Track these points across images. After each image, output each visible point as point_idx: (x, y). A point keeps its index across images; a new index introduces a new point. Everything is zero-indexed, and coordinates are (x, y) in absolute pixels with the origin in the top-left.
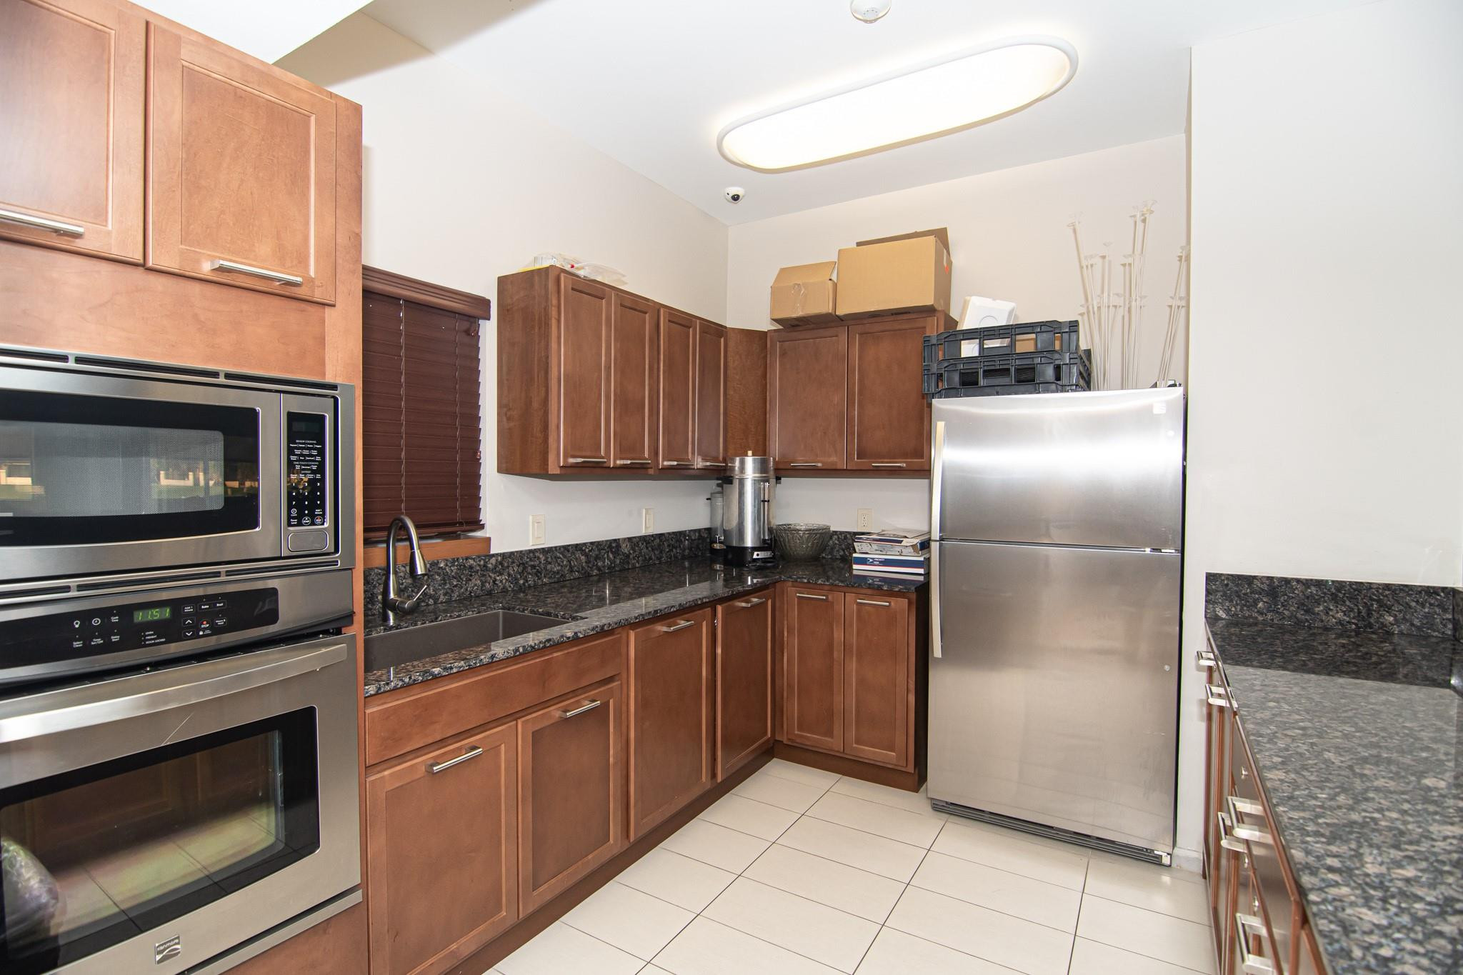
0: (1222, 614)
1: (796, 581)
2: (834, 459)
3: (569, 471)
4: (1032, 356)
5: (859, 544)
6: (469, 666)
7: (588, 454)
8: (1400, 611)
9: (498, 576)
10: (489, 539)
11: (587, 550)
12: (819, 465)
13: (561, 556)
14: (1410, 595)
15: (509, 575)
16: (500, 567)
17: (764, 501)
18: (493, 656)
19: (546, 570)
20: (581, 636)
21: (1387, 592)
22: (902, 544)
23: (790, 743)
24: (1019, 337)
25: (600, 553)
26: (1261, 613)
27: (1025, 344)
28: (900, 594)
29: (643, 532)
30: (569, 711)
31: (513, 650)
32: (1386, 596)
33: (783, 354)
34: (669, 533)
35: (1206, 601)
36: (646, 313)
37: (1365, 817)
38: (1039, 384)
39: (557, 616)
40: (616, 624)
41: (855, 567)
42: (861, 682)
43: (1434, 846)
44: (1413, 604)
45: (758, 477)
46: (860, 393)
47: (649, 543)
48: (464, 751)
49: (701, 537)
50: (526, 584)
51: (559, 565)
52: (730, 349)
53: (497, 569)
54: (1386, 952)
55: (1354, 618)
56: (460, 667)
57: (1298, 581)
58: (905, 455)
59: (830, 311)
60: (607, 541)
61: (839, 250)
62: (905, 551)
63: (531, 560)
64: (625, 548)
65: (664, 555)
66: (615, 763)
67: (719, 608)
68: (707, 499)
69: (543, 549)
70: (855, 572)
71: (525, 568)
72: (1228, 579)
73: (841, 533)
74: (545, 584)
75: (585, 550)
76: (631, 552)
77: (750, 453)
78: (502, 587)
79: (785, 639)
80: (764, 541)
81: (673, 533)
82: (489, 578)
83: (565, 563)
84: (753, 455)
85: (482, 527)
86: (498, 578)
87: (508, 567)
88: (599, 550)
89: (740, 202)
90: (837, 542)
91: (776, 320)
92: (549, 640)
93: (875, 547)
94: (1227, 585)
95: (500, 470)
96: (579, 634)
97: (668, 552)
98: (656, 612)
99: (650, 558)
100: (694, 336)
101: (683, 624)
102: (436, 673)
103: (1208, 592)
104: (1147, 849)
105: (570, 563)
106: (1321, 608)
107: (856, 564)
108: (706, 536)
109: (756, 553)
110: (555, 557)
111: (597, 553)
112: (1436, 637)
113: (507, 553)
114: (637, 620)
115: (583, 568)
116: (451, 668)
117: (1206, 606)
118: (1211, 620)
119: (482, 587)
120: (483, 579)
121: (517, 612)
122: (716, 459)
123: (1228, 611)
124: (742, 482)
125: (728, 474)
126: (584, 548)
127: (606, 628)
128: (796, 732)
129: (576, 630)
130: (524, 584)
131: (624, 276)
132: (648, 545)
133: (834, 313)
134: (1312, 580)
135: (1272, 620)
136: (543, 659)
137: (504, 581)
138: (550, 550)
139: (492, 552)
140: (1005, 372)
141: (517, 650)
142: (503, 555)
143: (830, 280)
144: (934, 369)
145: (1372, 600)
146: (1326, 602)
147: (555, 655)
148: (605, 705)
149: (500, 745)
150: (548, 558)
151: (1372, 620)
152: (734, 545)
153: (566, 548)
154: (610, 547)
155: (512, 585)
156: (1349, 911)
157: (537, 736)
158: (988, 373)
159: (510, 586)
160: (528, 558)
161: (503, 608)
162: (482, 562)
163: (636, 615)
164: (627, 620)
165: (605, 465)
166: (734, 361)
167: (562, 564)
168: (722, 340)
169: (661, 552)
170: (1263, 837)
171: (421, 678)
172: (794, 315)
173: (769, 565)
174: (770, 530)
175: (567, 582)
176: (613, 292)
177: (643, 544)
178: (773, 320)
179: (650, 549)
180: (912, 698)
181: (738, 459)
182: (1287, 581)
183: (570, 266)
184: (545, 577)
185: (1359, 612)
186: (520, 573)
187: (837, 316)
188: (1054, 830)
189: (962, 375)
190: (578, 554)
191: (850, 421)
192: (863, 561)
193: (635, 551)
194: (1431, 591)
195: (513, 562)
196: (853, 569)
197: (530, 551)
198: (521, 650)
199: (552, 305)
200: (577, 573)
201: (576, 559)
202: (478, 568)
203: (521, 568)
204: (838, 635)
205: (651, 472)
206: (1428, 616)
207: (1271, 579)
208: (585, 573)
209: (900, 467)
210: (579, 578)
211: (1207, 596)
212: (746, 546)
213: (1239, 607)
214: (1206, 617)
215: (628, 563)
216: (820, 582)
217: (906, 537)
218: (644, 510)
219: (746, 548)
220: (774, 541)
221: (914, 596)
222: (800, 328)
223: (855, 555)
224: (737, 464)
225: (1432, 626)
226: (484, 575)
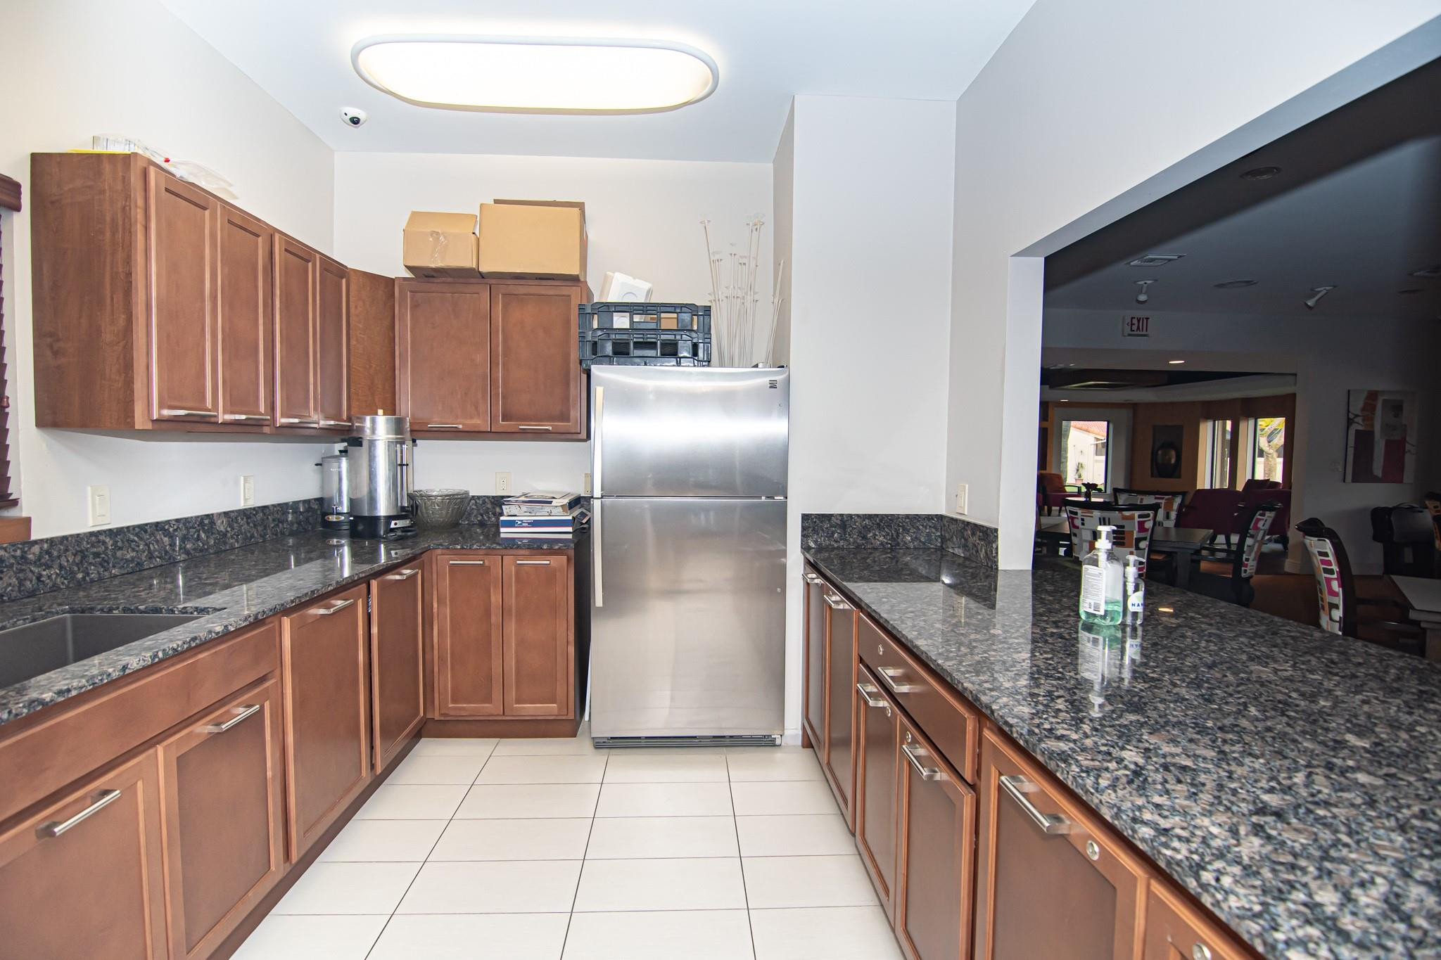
0: (812, 545)
1: (448, 548)
2: (478, 421)
3: (164, 425)
4: (674, 333)
5: (507, 507)
6: (93, 684)
7: (190, 404)
8: (914, 533)
9: (44, 570)
10: (28, 520)
11: (171, 529)
12: (461, 426)
13: (136, 538)
14: (919, 521)
15: (61, 567)
16: (47, 557)
17: (402, 465)
18: (125, 668)
19: (116, 558)
20: (233, 629)
21: (907, 520)
22: (553, 504)
23: (442, 718)
24: (663, 315)
25: (188, 532)
26: (836, 541)
27: (669, 321)
28: (559, 552)
29: (241, 505)
30: (223, 723)
31: (151, 657)
32: (907, 523)
33: (415, 306)
34: (274, 506)
35: (802, 536)
36: (258, 236)
37: (982, 657)
38: (680, 358)
39: (173, 612)
40: (271, 610)
41: (502, 530)
42: (521, 643)
43: (1022, 666)
44: (921, 527)
45: (393, 438)
46: (505, 355)
47: (250, 518)
48: (89, 801)
49: (309, 509)
50: (87, 579)
51: (133, 550)
52: (352, 294)
53: (43, 561)
54: (1047, 726)
55: (889, 540)
56: (81, 688)
57: (858, 516)
58: (551, 419)
59: (474, 267)
60: (198, 517)
61: (481, 204)
62: (555, 511)
63: (93, 546)
64: (221, 525)
65: (269, 531)
66: (273, 777)
67: (374, 584)
68: (317, 465)
69: (110, 530)
70: (502, 536)
71: (84, 557)
72: (816, 517)
73: (479, 497)
74: (116, 576)
75: (168, 529)
76: (229, 529)
77: (380, 412)
78: (51, 584)
79: (435, 610)
80: (403, 508)
81: (279, 505)
82: (31, 575)
83: (141, 547)
84: (384, 414)
85: (15, 503)
86: (44, 573)
87: (59, 557)
88: (187, 529)
89: (361, 127)
90: (474, 507)
91: (409, 268)
92: (194, 639)
93: (524, 508)
94: (815, 522)
95: (40, 423)
96: (230, 627)
97: (273, 527)
98: (313, 592)
99: (252, 536)
100: (314, 273)
101: (339, 603)
102: (48, 700)
103: (804, 529)
104: (765, 736)
105: (149, 547)
106: (871, 534)
107: (503, 527)
108: (316, 507)
109: (393, 522)
110: (128, 541)
111: (185, 532)
112: (933, 548)
113: (57, 538)
114: (294, 604)
115: (166, 552)
116: (69, 691)
117: (802, 540)
118: (805, 548)
119: (19, 587)
120: (21, 575)
121: (98, 614)
122: (337, 416)
123: (815, 542)
124: (372, 443)
125: (355, 435)
126: (166, 527)
127: (260, 617)
128: (450, 706)
129: (225, 623)
130: (84, 578)
131: (231, 185)
132: (249, 521)
133: (477, 269)
134: (866, 515)
135: (843, 546)
136: (185, 664)
137: (54, 576)
138: (120, 531)
139: (34, 537)
140: (652, 345)
141: (156, 656)
142: (51, 541)
143: (474, 233)
144: (589, 337)
145: (899, 526)
146: (874, 530)
147: (201, 656)
148: (261, 712)
149: (136, 783)
150: (117, 542)
151: (899, 540)
152: (366, 515)
153: (142, 528)
154: (202, 524)
155: (66, 582)
156: (1015, 710)
157: (182, 762)
158: (638, 345)
159: (63, 583)
160: (88, 543)
161: (72, 611)
162: (18, 553)
163: (292, 598)
164: (283, 605)
165: (213, 420)
166: (356, 307)
167: (137, 549)
168: (344, 281)
169: (265, 528)
170: (912, 688)
171: (25, 711)
172: (433, 266)
173: (409, 534)
174: (410, 496)
175: (146, 572)
176: (219, 203)
177: (242, 519)
178: (406, 266)
179: (251, 525)
180: (572, 649)
181: (368, 418)
182: (850, 516)
183: (163, 159)
184: (114, 567)
185: (892, 535)
186: (77, 565)
187: (479, 272)
188: (698, 739)
189: (614, 345)
190: (159, 535)
191: (493, 381)
192: (511, 524)
193: (233, 529)
194: (929, 517)
195: (67, 550)
196: (500, 533)
197: (92, 534)
198: (160, 655)
199: (136, 206)
200: (158, 560)
201: (157, 541)
202: (12, 561)
203: (78, 559)
204: (495, 599)
205: (266, 430)
206: (929, 535)
207: (842, 515)
208: (170, 559)
209: (547, 429)
210: (161, 566)
211: (802, 532)
212: (379, 515)
213: (823, 538)
214: (802, 547)
215: (225, 543)
216: (475, 547)
217: (554, 498)
218: (242, 478)
219: (378, 518)
220: (412, 509)
221: (572, 553)
222: (436, 280)
223: (502, 518)
224: (368, 424)
225: (930, 541)
226: (22, 571)
